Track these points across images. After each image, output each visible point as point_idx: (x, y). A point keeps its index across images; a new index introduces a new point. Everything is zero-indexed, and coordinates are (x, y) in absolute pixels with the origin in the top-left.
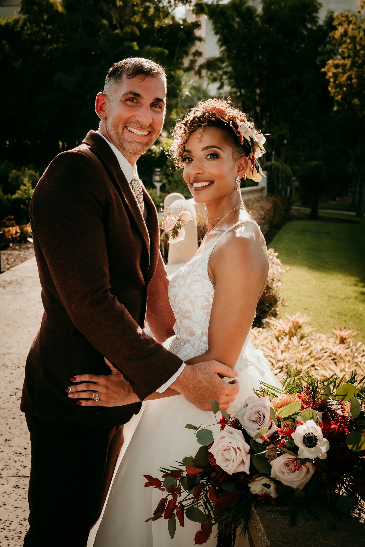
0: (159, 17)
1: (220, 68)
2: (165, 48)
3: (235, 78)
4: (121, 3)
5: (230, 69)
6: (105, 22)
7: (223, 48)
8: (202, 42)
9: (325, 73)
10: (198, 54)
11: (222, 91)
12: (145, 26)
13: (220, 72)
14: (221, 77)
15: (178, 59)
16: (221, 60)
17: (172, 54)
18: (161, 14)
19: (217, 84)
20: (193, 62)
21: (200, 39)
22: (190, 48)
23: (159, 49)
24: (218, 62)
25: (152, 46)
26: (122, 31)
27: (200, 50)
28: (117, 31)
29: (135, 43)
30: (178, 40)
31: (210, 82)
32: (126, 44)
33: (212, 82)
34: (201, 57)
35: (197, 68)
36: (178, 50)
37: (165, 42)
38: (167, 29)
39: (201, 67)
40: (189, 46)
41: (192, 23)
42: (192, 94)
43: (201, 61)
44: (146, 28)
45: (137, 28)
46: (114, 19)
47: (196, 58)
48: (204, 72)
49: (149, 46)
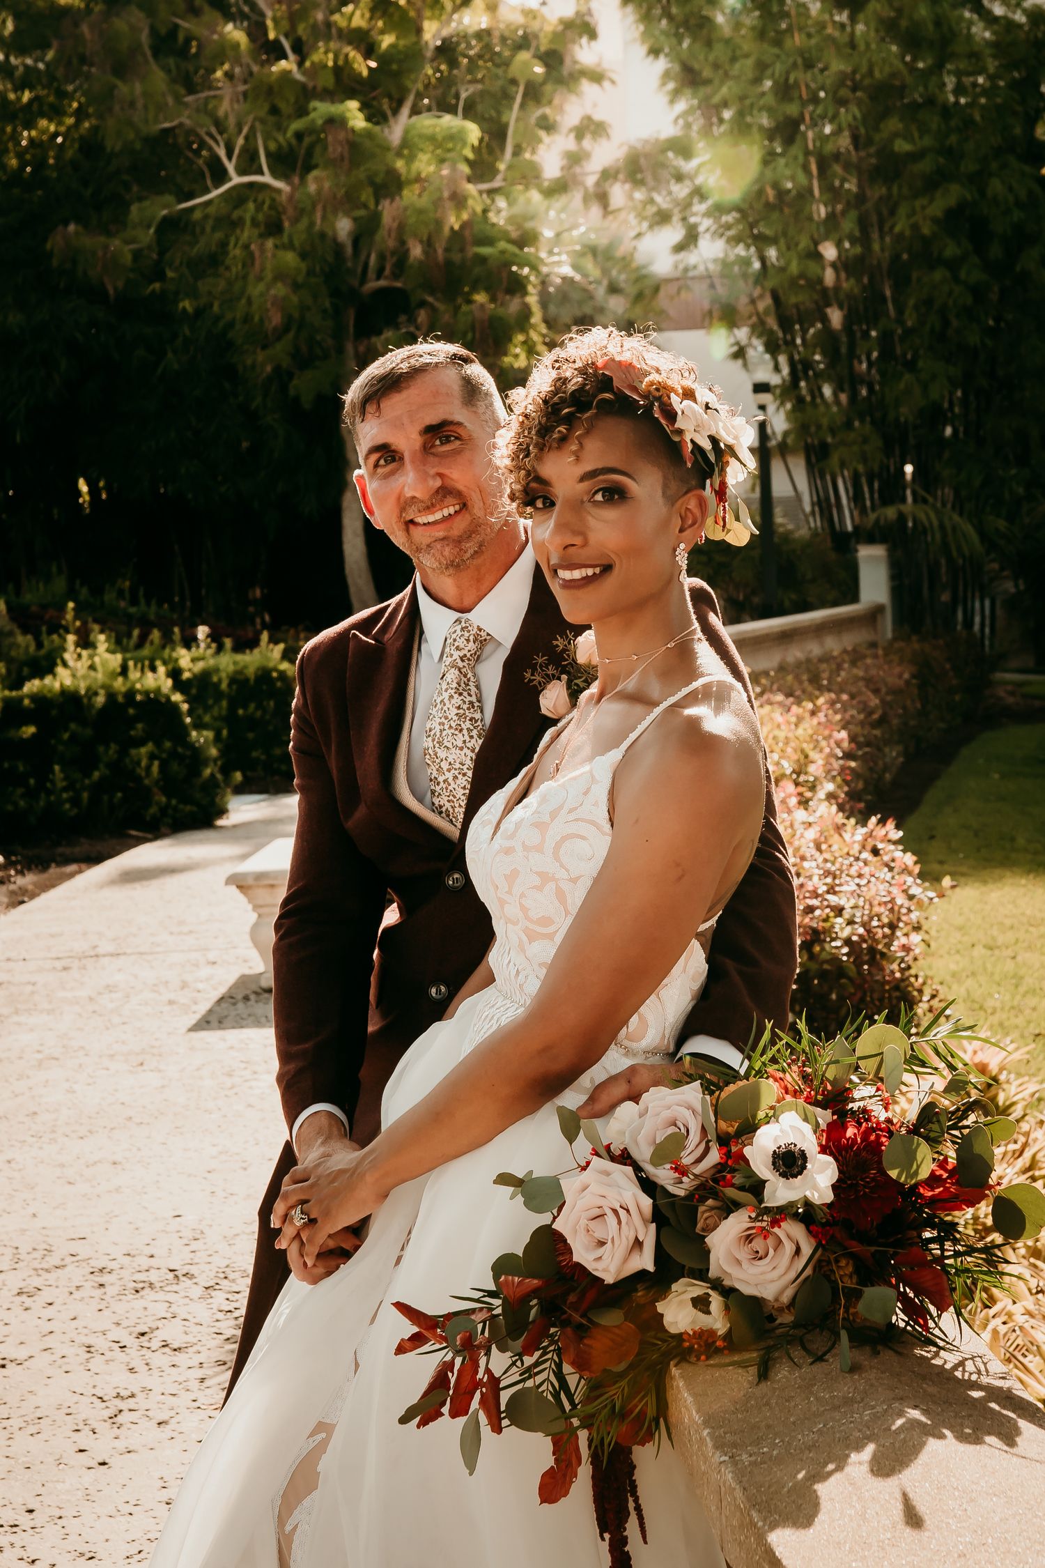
1: (679, 177)
2: (468, 117)
5: (715, 178)
6: (235, 33)
7: (682, 105)
8: (606, 84)
10: (590, 128)
11: (691, 257)
12: (387, 40)
13: (680, 191)
14: (685, 207)
15: (518, 151)
16: (682, 147)
17: (496, 134)
19: (675, 233)
20: (575, 159)
21: (597, 77)
22: (561, 109)
23: (448, 121)
24: (670, 154)
25: (415, 111)
26: (300, 64)
27: (598, 116)
28: (283, 63)
29: (353, 105)
30: (514, 82)
31: (645, 225)
32: (321, 109)
33: (651, 227)
34: (603, 142)
35: (590, 181)
36: (517, 120)
37: (464, 95)
38: (469, 47)
39: (608, 175)
40: (556, 101)
41: (561, 21)
42: (585, 275)
43: (604, 154)
44: (392, 46)
45: (357, 48)
46: (269, 23)
47: (587, 143)
48: (618, 193)
49: (405, 111)
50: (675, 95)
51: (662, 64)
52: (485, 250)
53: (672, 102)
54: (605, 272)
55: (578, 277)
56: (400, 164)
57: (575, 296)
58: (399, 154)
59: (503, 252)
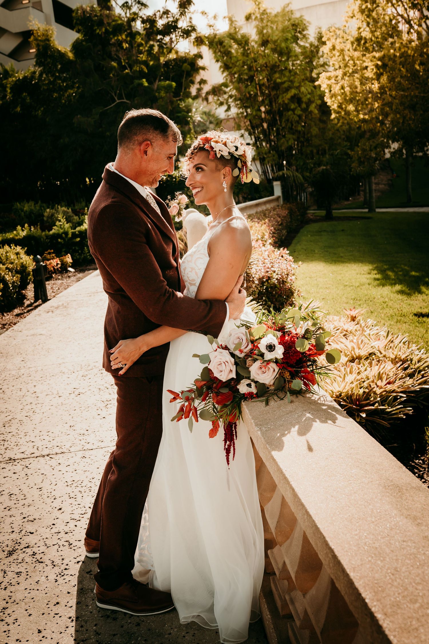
0: (163, 53)
1: (225, 93)
2: (172, 81)
3: (240, 99)
4: (127, 45)
5: (234, 92)
6: (114, 64)
7: (225, 74)
8: (206, 70)
9: (320, 86)
10: (203, 82)
11: (229, 113)
12: (151, 63)
13: (226, 96)
14: (227, 100)
15: (185, 89)
16: (225, 85)
17: (179, 85)
18: (165, 50)
19: (225, 107)
20: (199, 90)
21: (203, 68)
22: (195, 77)
23: (167, 82)
24: (223, 87)
25: (160, 80)
26: (131, 70)
27: (204, 79)
28: (127, 71)
29: (144, 80)
30: (183, 71)
31: (218, 106)
32: (136, 81)
33: (219, 106)
34: (206, 85)
35: (204, 95)
36: (185, 81)
37: (171, 75)
38: (172, 63)
39: (208, 93)
40: (194, 75)
41: (194, 55)
42: (204, 119)
43: (206, 88)
44: (153, 64)
45: (144, 65)
46: (122, 61)
47: (202, 86)
48: (211, 98)
49: (157, 81)
50: (223, 72)
51: (219, 64)
52: (179, 115)
53: (222, 74)
54: (208, 118)
55: (202, 120)
56: (157, 94)
57: (202, 125)
58: (156, 91)
59: (184, 114)
